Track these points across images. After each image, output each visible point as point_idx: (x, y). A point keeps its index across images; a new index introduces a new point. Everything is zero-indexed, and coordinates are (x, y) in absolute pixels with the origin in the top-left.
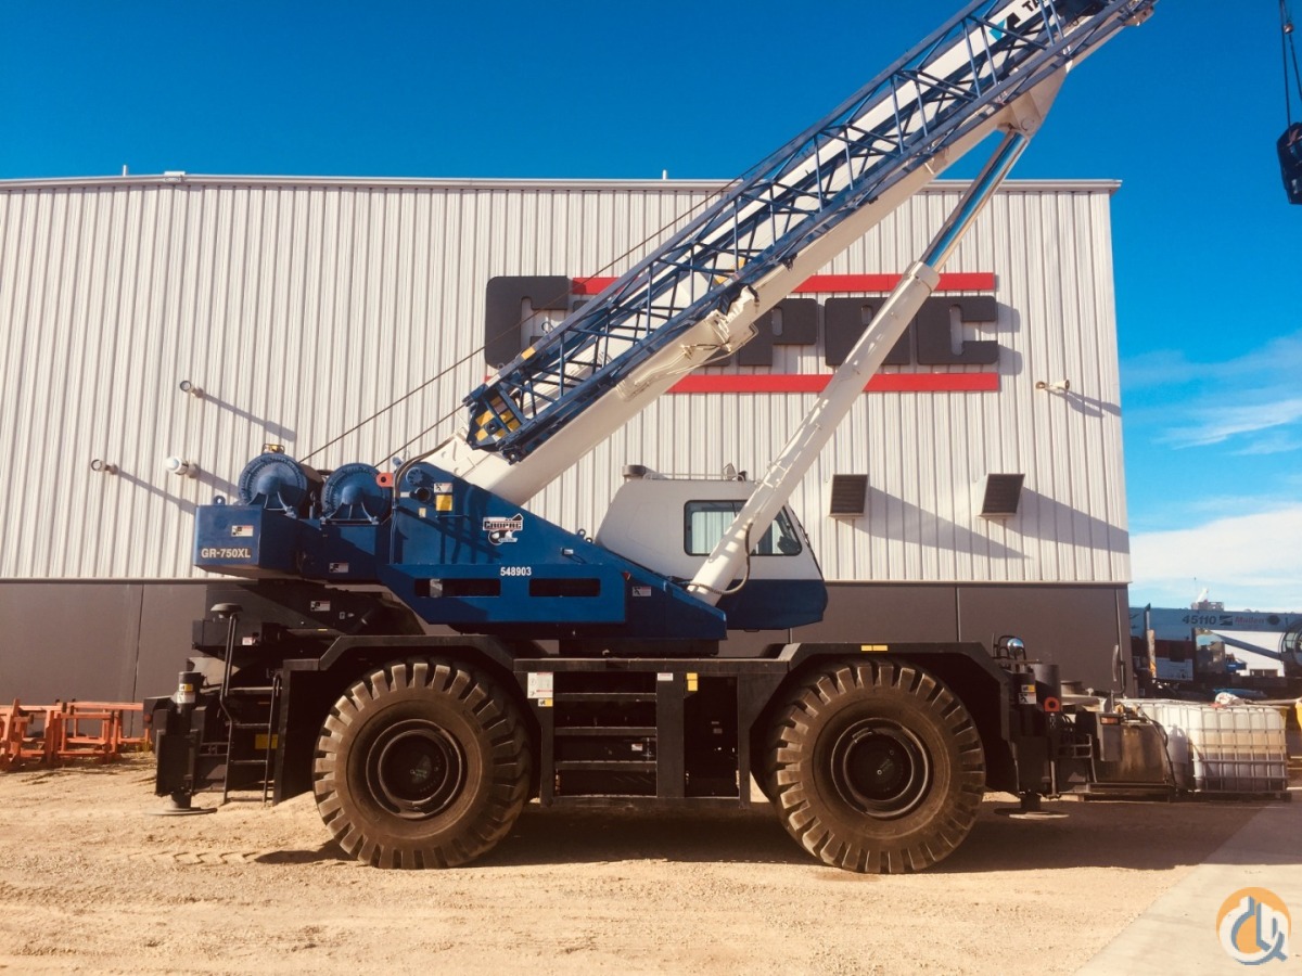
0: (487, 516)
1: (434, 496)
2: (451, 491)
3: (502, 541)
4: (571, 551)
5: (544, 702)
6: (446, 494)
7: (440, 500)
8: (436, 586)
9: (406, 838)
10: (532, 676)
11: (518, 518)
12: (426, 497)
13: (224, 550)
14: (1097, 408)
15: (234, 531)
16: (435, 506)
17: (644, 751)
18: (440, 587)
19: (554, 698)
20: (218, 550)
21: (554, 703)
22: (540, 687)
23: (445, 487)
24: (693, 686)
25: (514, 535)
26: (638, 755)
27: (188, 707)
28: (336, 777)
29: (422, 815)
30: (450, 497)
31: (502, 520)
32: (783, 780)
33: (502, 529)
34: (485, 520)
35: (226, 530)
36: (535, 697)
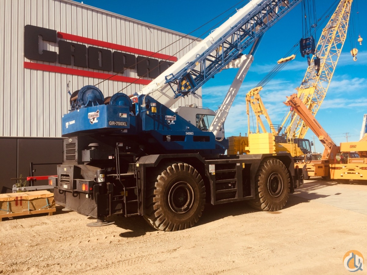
0: (166, 115)
1: (151, 107)
2: (156, 106)
3: (171, 123)
4: (189, 128)
5: (213, 174)
6: (154, 107)
7: (153, 108)
8: (168, 138)
9: (181, 220)
10: (210, 166)
11: (175, 116)
12: (148, 107)
13: (117, 122)
14: (197, 96)
15: (120, 115)
16: (151, 110)
17: (231, 186)
18: (170, 138)
19: (215, 172)
20: (115, 122)
21: (216, 173)
22: (212, 169)
23: (154, 104)
24: (244, 167)
25: (174, 122)
26: (230, 187)
27: (104, 183)
28: (160, 203)
29: (184, 212)
30: (156, 108)
31: (170, 116)
32: (260, 190)
33: (171, 119)
34: (166, 116)
35: (117, 115)
36: (211, 172)
